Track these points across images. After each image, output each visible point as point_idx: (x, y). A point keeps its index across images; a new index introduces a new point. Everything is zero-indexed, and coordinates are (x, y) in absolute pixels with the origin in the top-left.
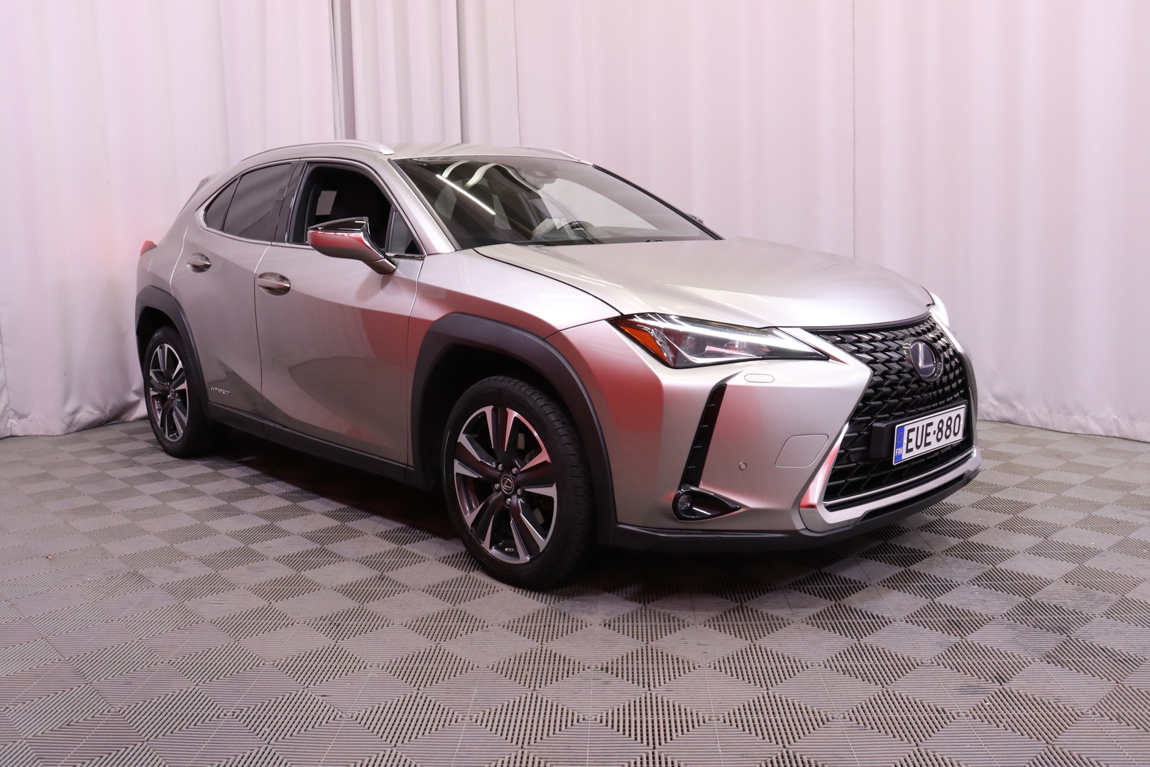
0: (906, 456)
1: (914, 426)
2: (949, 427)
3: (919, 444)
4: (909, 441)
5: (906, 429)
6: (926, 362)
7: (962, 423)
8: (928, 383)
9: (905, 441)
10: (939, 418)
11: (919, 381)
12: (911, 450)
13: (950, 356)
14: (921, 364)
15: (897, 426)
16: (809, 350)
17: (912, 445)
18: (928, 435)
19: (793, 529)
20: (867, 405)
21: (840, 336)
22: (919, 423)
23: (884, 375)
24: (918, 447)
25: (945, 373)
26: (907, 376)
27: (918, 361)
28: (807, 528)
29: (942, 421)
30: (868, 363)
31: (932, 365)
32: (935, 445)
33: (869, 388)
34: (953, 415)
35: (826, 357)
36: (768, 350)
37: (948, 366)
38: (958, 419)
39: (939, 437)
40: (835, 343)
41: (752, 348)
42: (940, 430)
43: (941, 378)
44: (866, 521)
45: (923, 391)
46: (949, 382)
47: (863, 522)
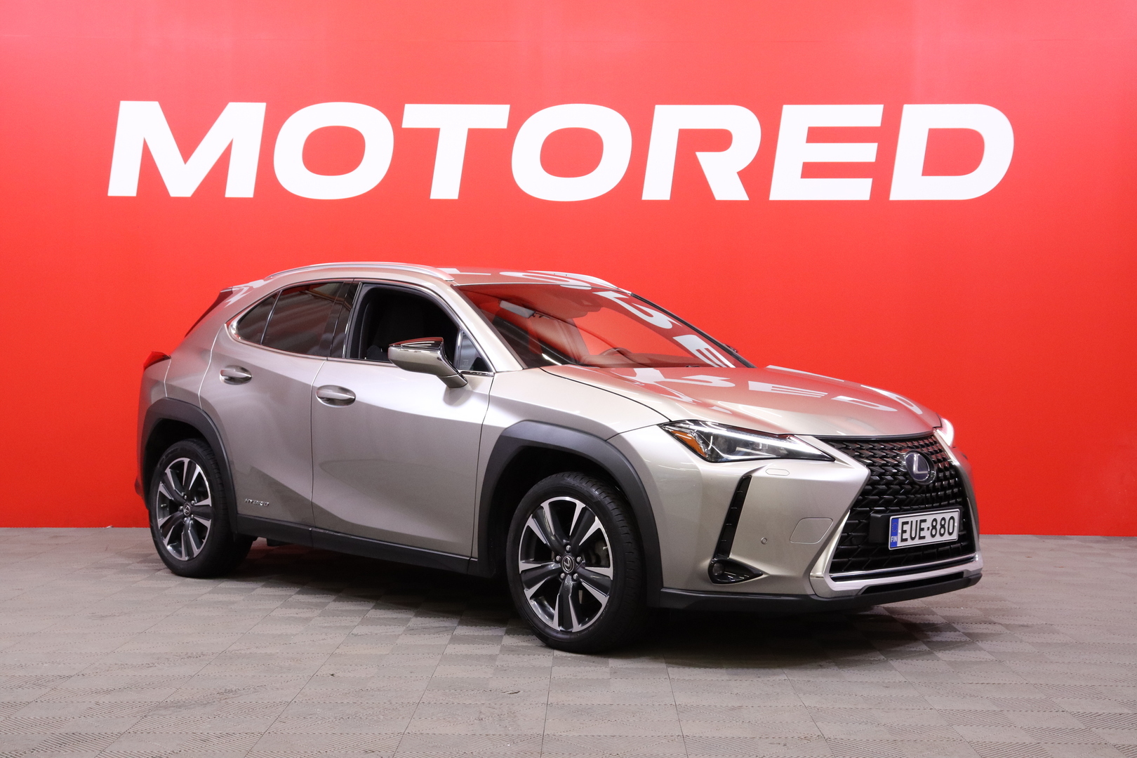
0: (900, 544)
1: (909, 520)
2: (943, 526)
3: (913, 536)
4: (904, 532)
5: (901, 521)
6: (919, 469)
7: (956, 524)
8: (921, 486)
9: (900, 531)
10: (934, 517)
11: (912, 483)
12: (906, 540)
13: (945, 467)
14: (915, 468)
15: (892, 517)
16: (819, 453)
17: (905, 536)
18: (922, 529)
19: (803, 593)
20: (866, 498)
21: (844, 444)
22: (914, 518)
23: (880, 475)
24: (913, 539)
25: (938, 479)
26: (901, 478)
27: (912, 466)
28: (816, 594)
29: (935, 520)
30: (868, 466)
31: (927, 472)
32: (929, 540)
33: (867, 485)
34: (947, 516)
35: (832, 459)
36: (786, 452)
37: (941, 475)
38: (952, 521)
39: (934, 533)
40: (839, 449)
41: (772, 450)
42: (934, 527)
43: (934, 483)
44: (866, 595)
45: (916, 492)
46: (943, 488)
47: (863, 595)
